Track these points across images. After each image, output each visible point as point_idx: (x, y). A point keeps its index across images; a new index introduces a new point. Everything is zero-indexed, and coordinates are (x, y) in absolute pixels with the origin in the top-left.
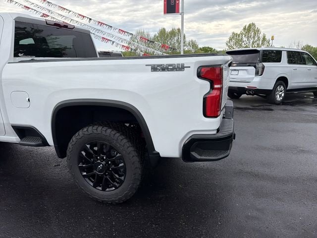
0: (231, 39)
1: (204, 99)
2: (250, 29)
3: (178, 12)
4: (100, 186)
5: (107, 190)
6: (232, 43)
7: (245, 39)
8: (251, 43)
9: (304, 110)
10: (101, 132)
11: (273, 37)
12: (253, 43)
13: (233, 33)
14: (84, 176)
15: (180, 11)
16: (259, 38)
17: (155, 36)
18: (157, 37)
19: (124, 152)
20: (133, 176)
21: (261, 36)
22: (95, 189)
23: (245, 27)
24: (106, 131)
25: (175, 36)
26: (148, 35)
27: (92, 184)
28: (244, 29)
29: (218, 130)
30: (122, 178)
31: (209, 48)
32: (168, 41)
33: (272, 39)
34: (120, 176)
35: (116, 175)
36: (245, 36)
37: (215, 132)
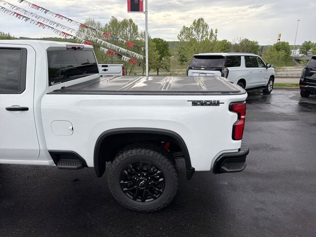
0: (182, 33)
1: (233, 126)
2: (199, 24)
3: (142, 10)
4: (139, 198)
5: (147, 201)
6: (183, 37)
7: (194, 33)
8: (200, 37)
9: (259, 108)
10: (145, 154)
11: (216, 30)
12: (202, 37)
13: (184, 27)
14: (125, 192)
15: (144, 10)
16: (207, 32)
17: (106, 25)
18: (109, 27)
19: (165, 169)
20: (172, 188)
21: (209, 30)
22: (135, 201)
23: (195, 21)
24: (149, 153)
25: (127, 26)
26: (99, 24)
27: (132, 197)
28: (194, 23)
29: (239, 150)
30: (161, 190)
31: (159, 39)
32: (120, 32)
33: (216, 32)
34: (159, 188)
35: (156, 188)
36: (195, 30)
37: (237, 151)
